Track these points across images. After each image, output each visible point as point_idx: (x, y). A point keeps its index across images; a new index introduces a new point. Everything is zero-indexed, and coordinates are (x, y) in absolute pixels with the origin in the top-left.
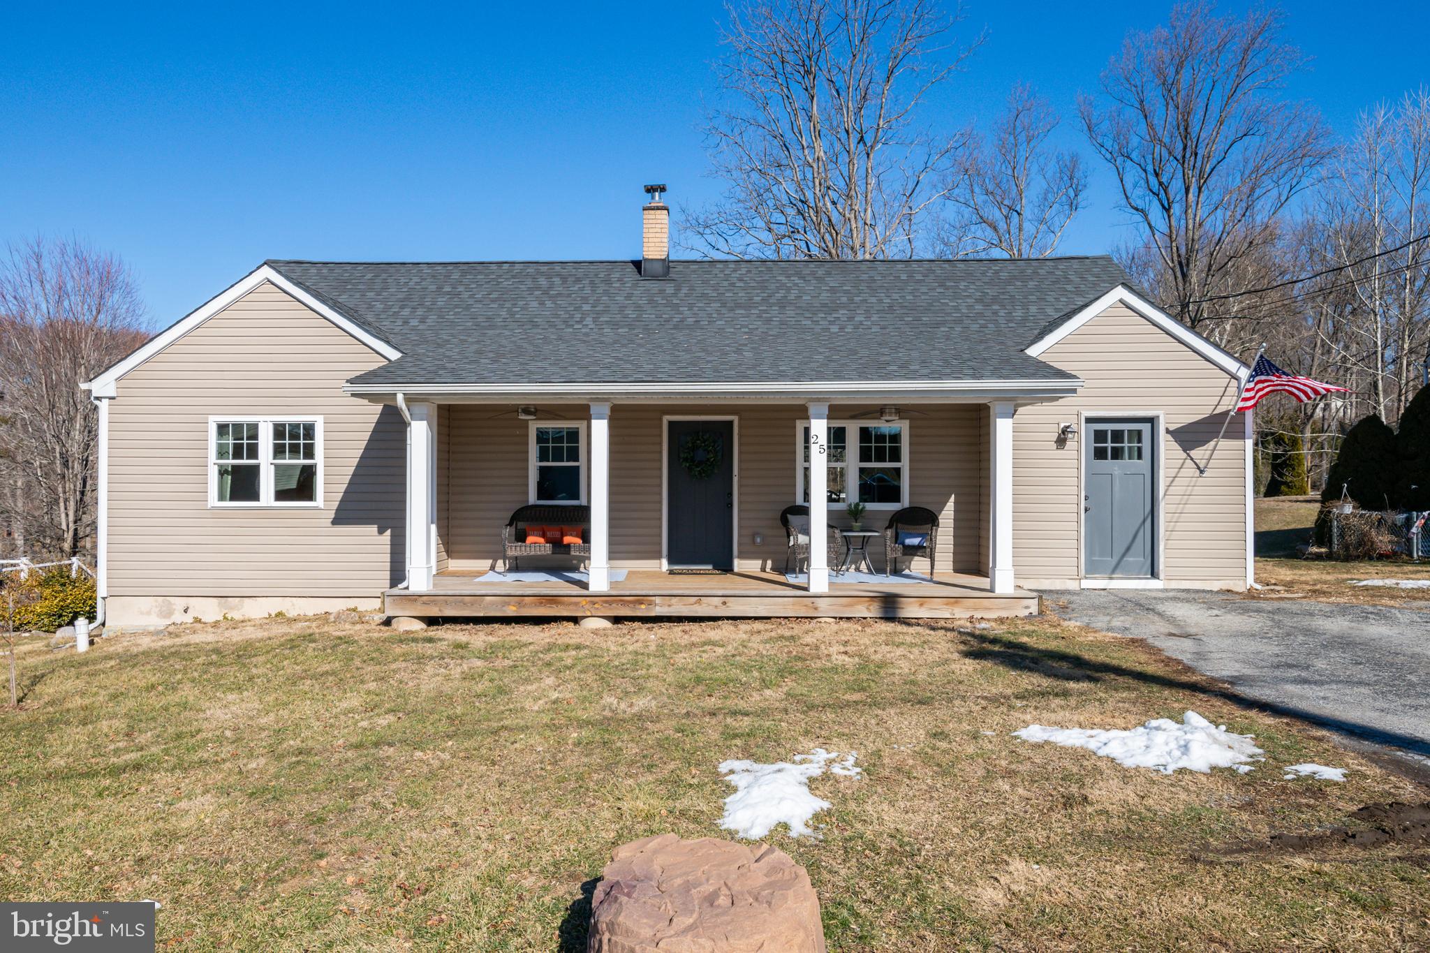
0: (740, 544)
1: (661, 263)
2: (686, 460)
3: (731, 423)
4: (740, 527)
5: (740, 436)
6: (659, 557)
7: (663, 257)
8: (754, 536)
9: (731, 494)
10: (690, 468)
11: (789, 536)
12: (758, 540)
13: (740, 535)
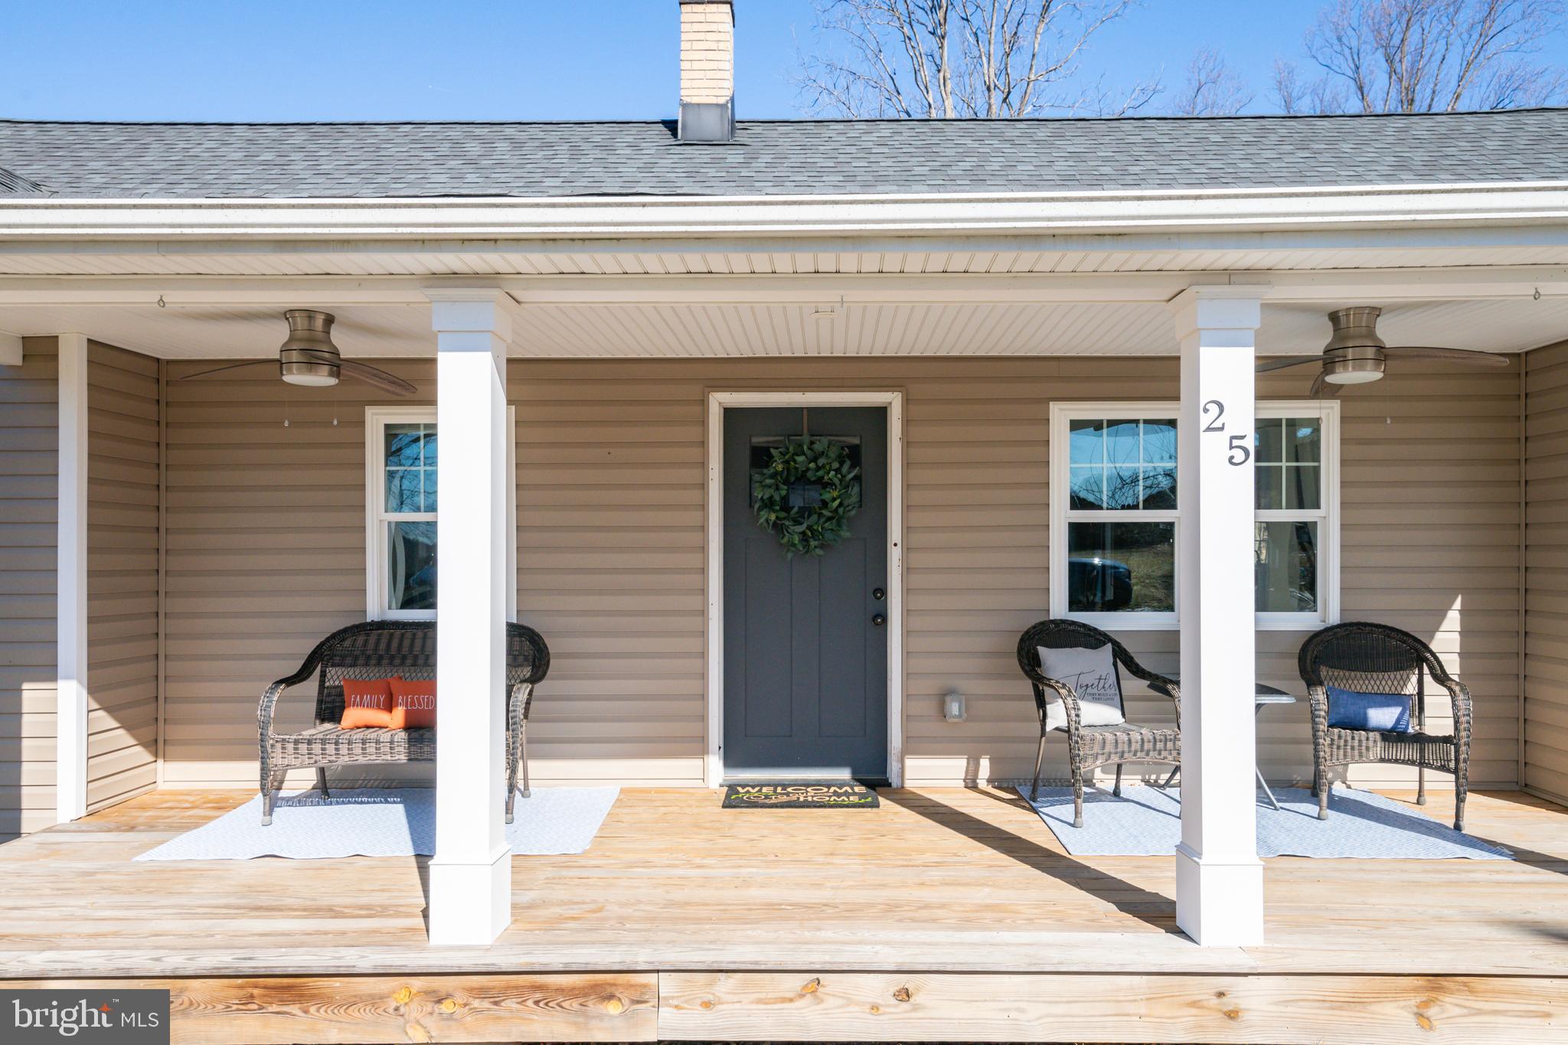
0: (907, 718)
1: (717, 111)
2: (768, 504)
3: (880, 414)
4: (907, 675)
5: (907, 444)
6: (703, 751)
7: (722, 101)
8: (943, 697)
9: (881, 592)
10: (778, 527)
11: (1041, 703)
12: (954, 708)
13: (907, 697)
